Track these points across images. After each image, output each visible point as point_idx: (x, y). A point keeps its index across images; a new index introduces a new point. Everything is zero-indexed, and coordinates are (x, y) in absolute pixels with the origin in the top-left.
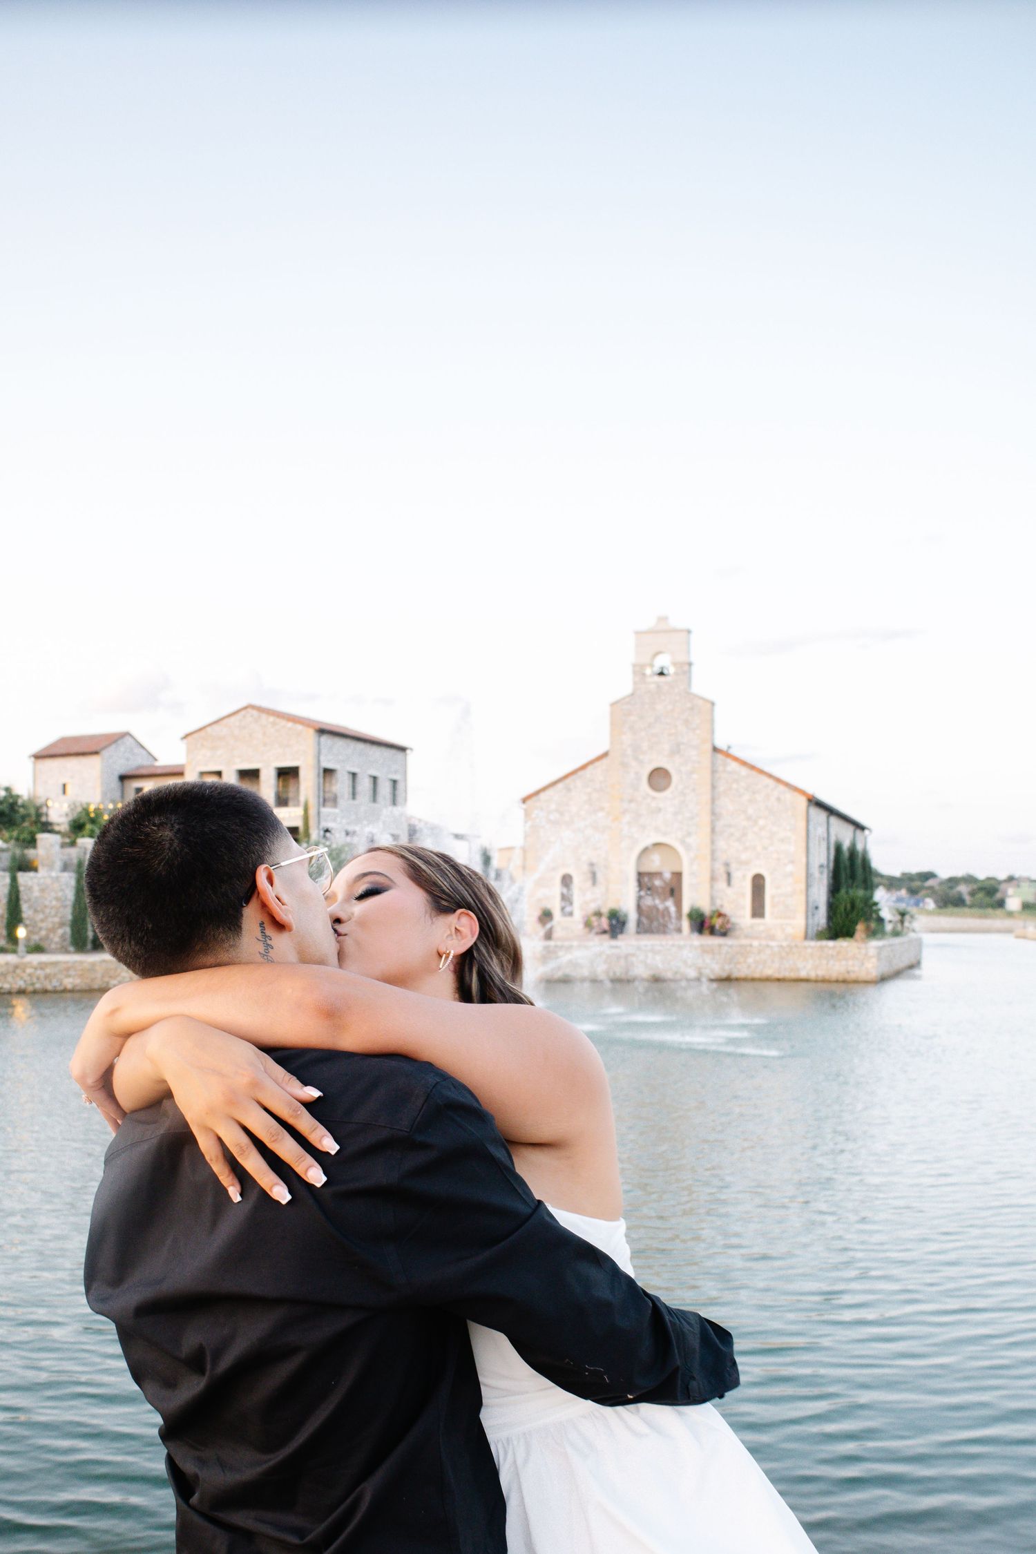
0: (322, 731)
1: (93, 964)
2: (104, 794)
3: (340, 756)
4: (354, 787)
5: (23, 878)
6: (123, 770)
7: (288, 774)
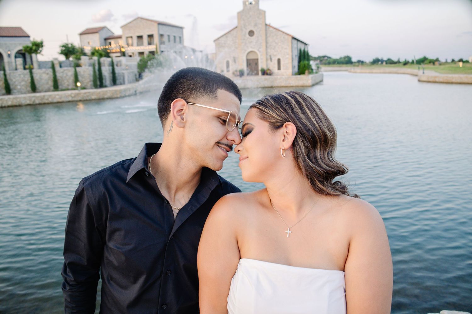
0: (159, 24)
1: (100, 92)
3: (164, 31)
4: (169, 39)
5: (78, 69)
7: (151, 36)
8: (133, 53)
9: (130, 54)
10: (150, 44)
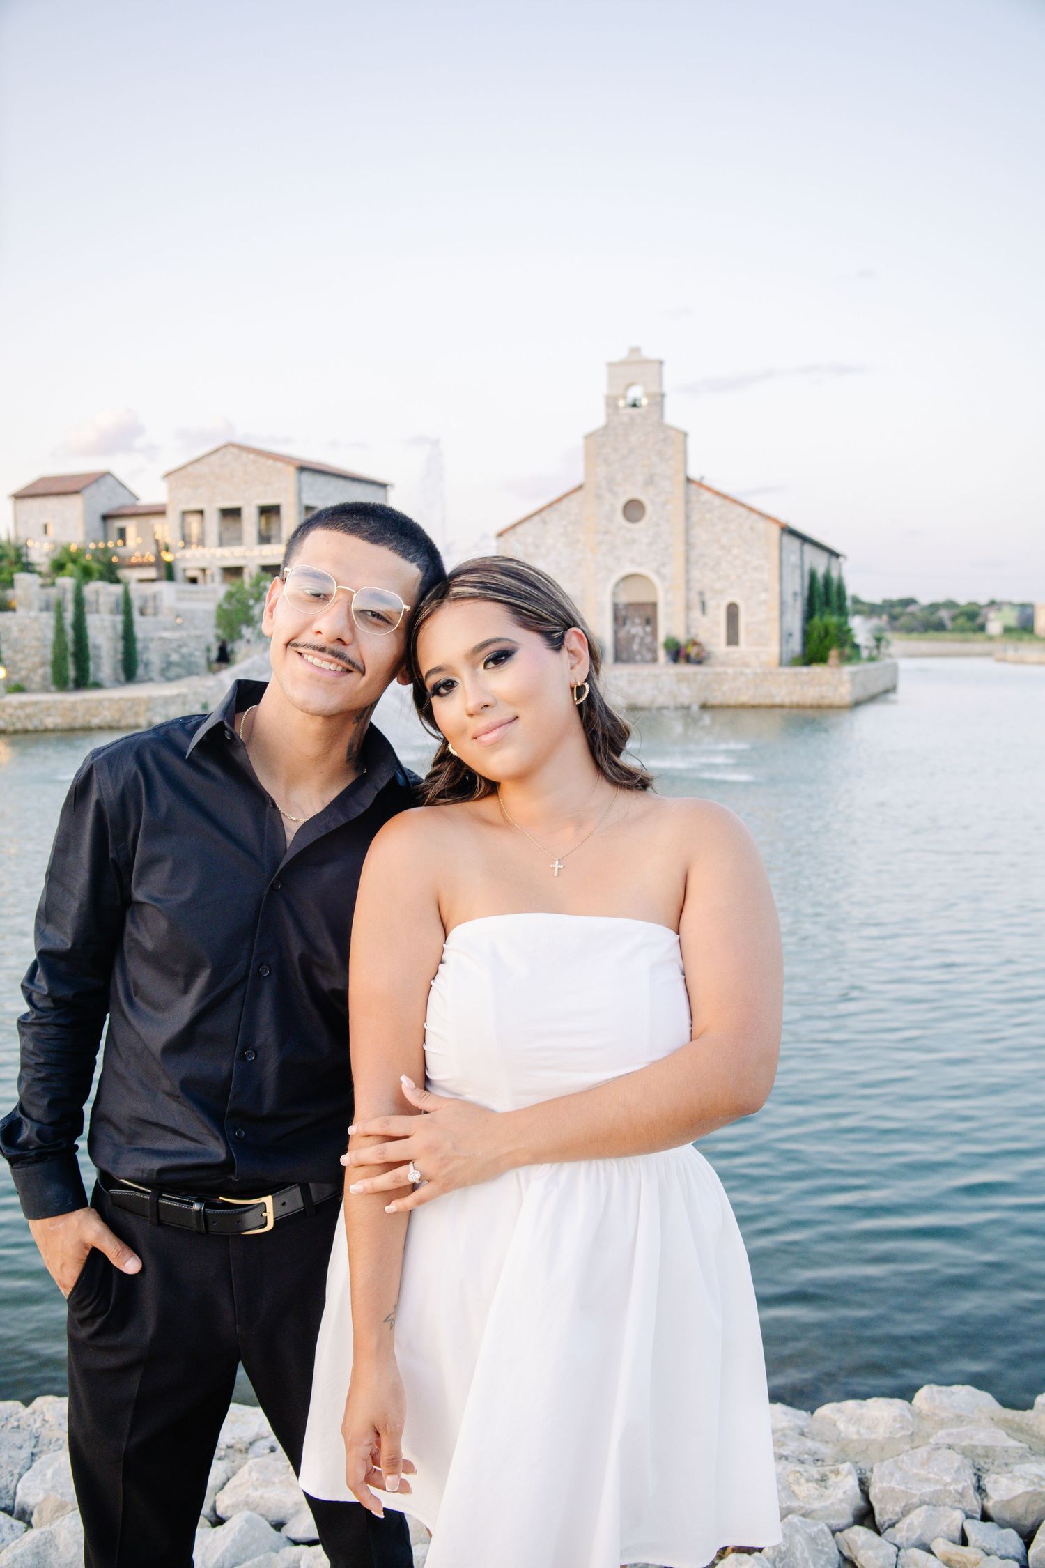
0: (303, 469)
1: (74, 704)
2: (87, 534)
3: (321, 493)
6: (106, 508)
7: (269, 512)
8: (204, 570)
9: (191, 574)
10: (264, 539)
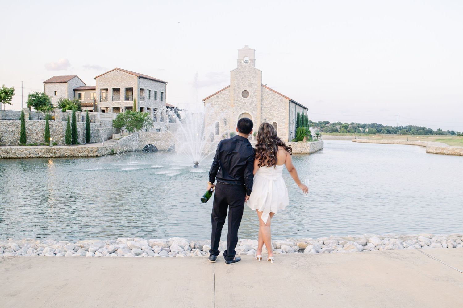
0: (140, 77)
1: (74, 149)
2: (69, 95)
3: (145, 85)
4: (150, 95)
5: (50, 122)
6: (75, 88)
7: (129, 90)
8: (107, 108)
10: (127, 99)
